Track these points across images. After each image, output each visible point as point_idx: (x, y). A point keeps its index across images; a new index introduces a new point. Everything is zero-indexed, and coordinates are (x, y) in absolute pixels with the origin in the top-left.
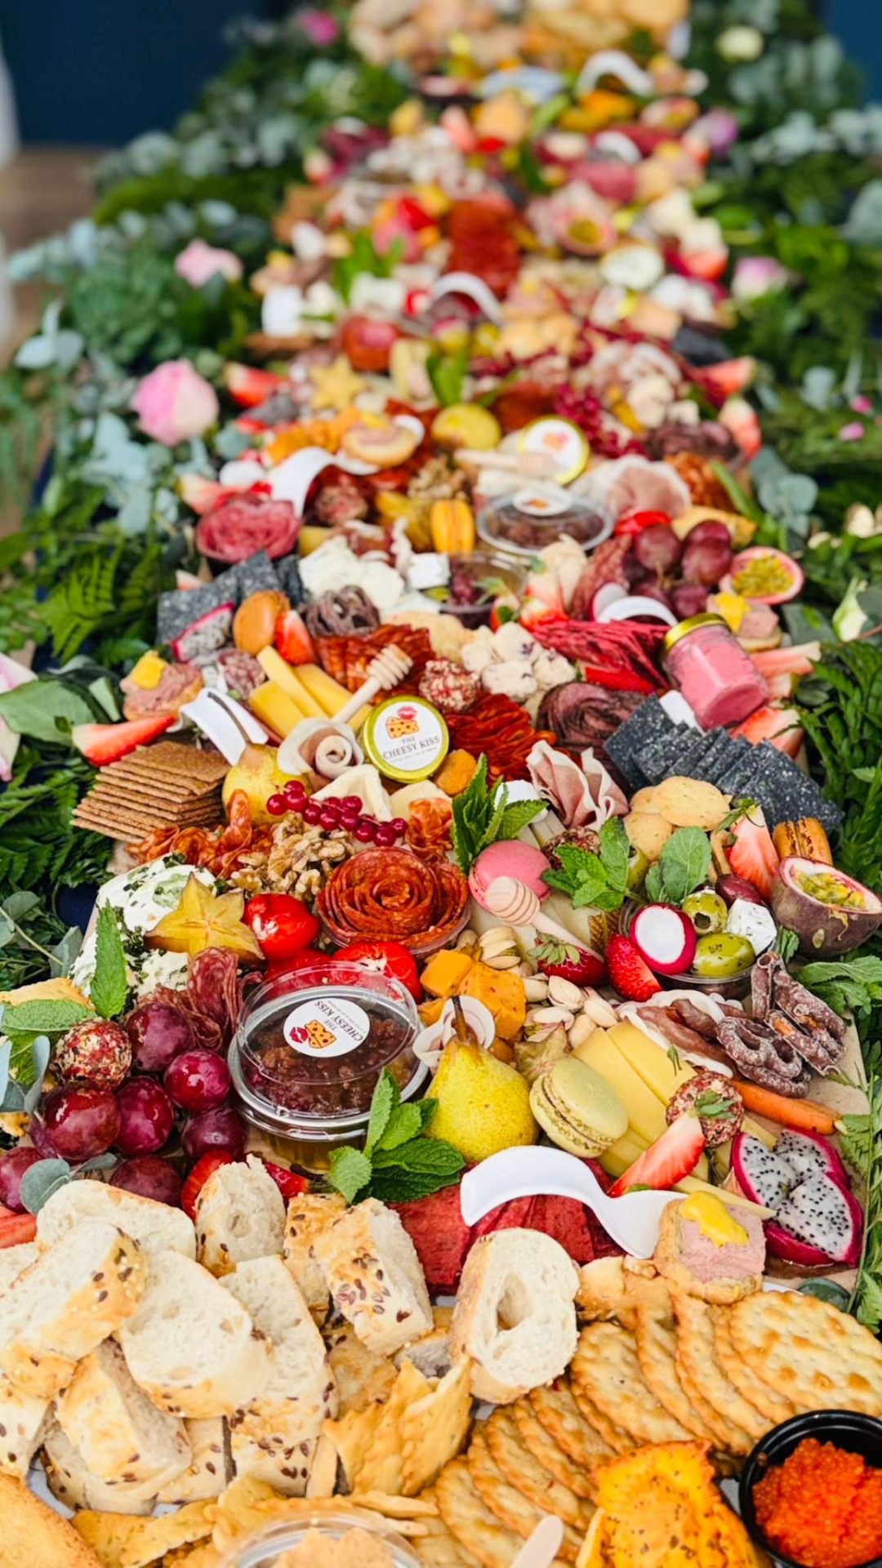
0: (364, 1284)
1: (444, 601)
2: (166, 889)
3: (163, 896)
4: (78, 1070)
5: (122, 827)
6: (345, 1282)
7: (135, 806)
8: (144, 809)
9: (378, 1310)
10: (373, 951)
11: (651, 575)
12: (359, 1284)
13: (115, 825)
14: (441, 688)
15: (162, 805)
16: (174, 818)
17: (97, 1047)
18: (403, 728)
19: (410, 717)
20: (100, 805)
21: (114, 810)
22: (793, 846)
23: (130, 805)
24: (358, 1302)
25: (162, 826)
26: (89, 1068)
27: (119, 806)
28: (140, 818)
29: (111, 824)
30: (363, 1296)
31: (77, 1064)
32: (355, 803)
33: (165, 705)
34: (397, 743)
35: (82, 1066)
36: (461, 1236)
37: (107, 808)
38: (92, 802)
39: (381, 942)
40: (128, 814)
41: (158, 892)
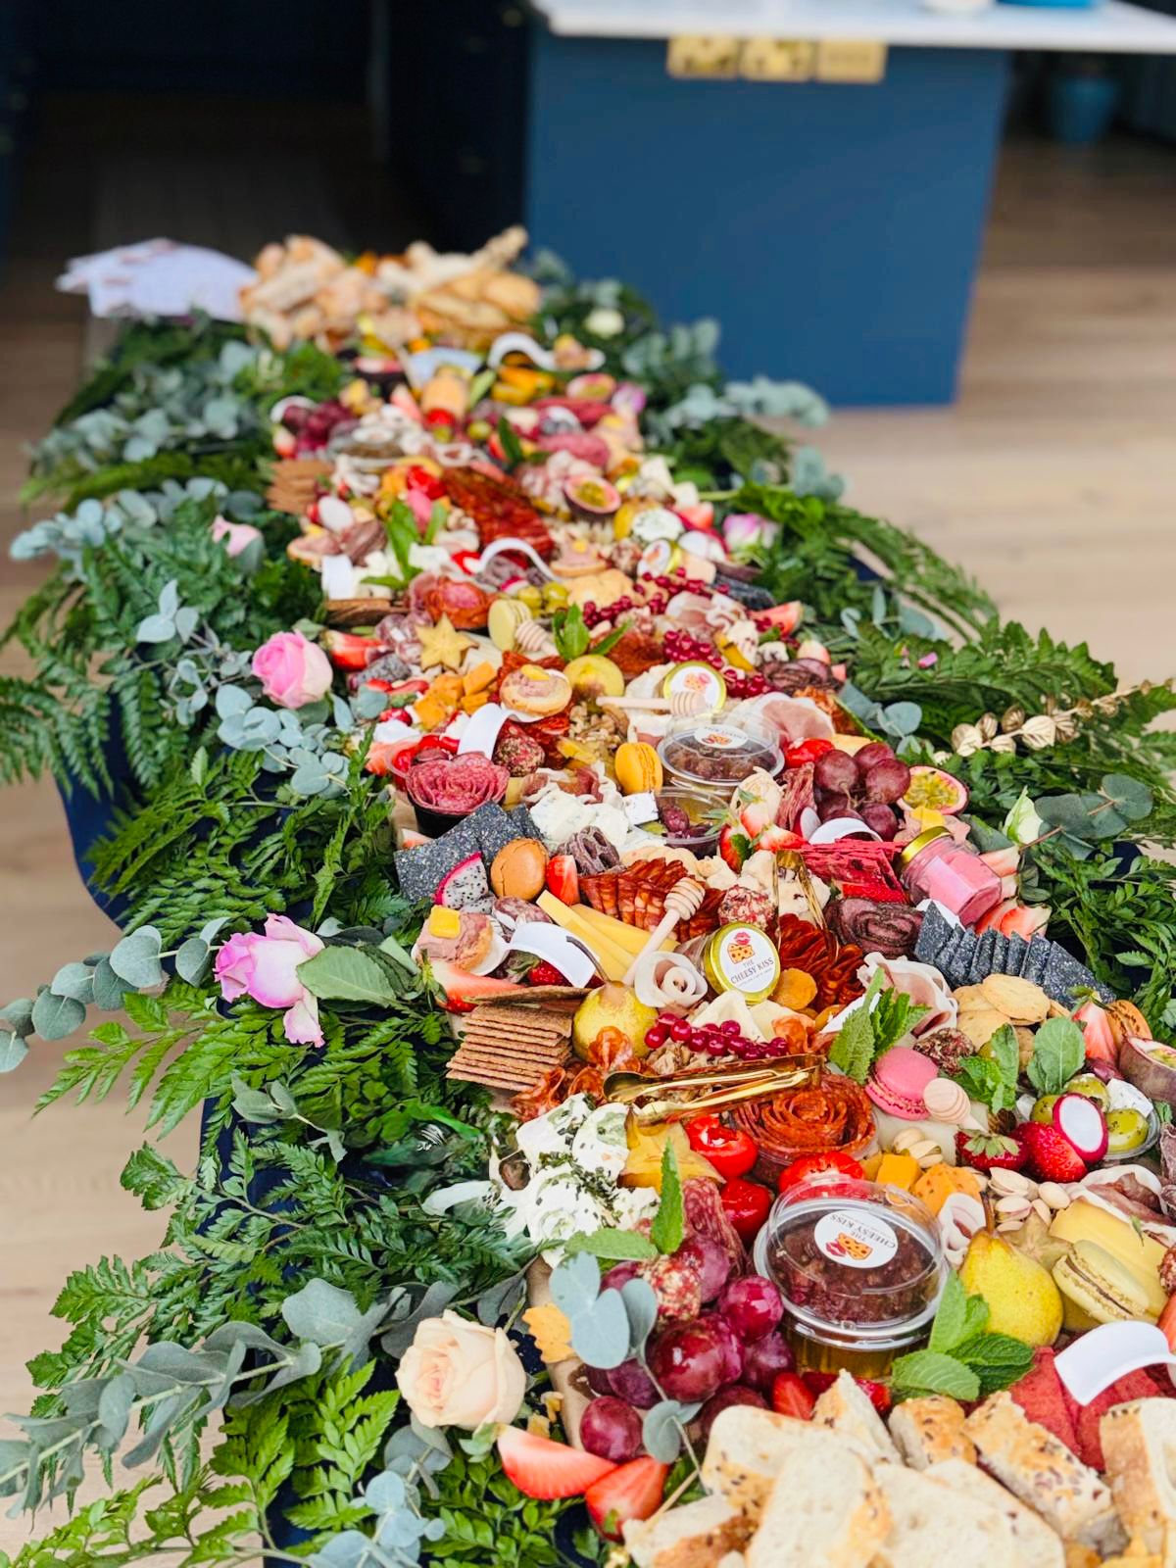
0: (1058, 1469)
1: (664, 835)
2: (607, 1127)
3: (607, 1136)
4: (667, 1309)
5: (504, 1076)
6: (1037, 1471)
7: (513, 1054)
8: (523, 1056)
9: (1077, 1492)
10: (819, 1164)
11: (838, 796)
12: (1052, 1470)
13: (496, 1074)
14: (748, 913)
15: (539, 1050)
16: (557, 1062)
17: (681, 1284)
18: (742, 952)
19: (745, 942)
20: (476, 1056)
21: (493, 1059)
22: (1122, 1025)
23: (507, 1053)
24: (1056, 1487)
25: (547, 1070)
26: (677, 1306)
27: (495, 1055)
28: (522, 1064)
29: (491, 1074)
30: (1060, 1482)
31: (666, 1304)
32: (732, 1026)
33: (467, 952)
34: (742, 967)
35: (671, 1305)
36: (1063, 1418)
37: (485, 1058)
38: (467, 1054)
39: (822, 1154)
40: (508, 1062)
41: (602, 1132)
